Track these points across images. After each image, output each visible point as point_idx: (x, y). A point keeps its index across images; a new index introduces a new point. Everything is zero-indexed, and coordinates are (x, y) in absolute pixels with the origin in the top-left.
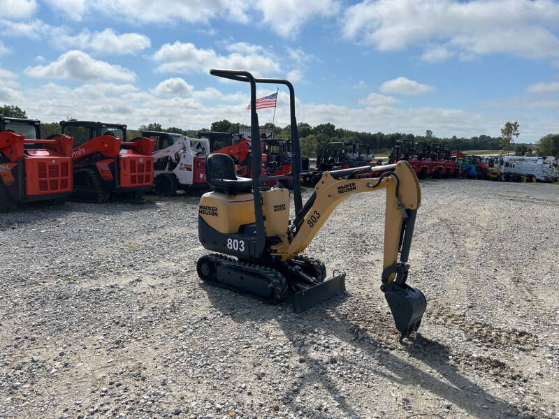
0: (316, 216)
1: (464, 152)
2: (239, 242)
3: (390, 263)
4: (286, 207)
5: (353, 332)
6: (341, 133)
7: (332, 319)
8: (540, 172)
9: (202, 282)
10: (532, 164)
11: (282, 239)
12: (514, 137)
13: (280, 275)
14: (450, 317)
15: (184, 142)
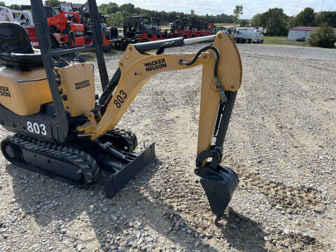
0: (123, 96)
1: (215, 25)
2: (39, 125)
3: (205, 147)
4: (90, 83)
5: (169, 218)
6: (139, 11)
7: (146, 198)
8: (255, 37)
9: (9, 163)
10: (252, 32)
11: (89, 118)
12: (240, 15)
13: (89, 157)
14: (248, 177)
15: (7, 14)
